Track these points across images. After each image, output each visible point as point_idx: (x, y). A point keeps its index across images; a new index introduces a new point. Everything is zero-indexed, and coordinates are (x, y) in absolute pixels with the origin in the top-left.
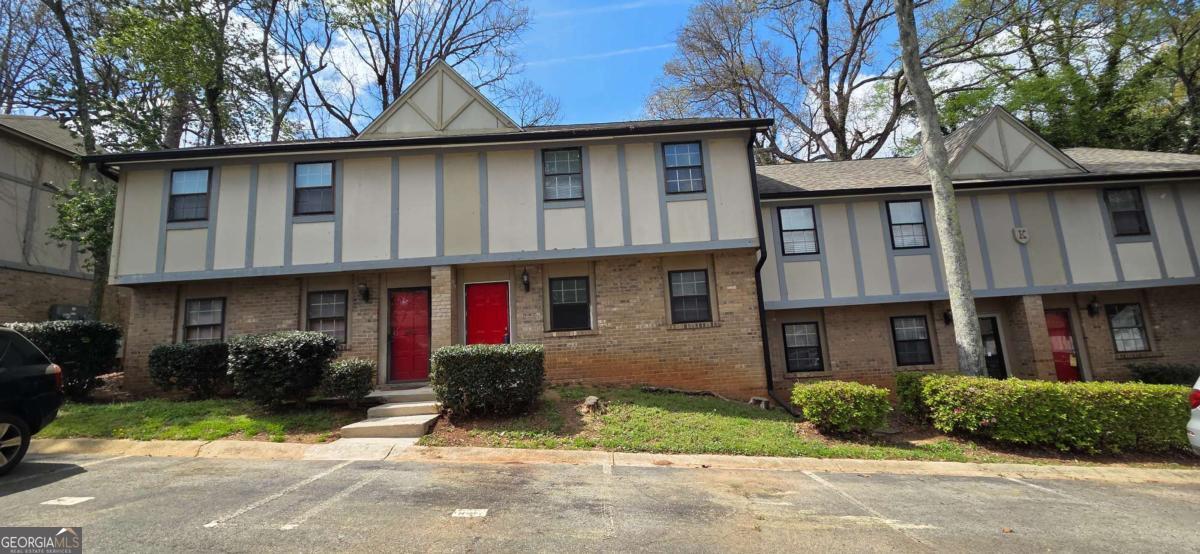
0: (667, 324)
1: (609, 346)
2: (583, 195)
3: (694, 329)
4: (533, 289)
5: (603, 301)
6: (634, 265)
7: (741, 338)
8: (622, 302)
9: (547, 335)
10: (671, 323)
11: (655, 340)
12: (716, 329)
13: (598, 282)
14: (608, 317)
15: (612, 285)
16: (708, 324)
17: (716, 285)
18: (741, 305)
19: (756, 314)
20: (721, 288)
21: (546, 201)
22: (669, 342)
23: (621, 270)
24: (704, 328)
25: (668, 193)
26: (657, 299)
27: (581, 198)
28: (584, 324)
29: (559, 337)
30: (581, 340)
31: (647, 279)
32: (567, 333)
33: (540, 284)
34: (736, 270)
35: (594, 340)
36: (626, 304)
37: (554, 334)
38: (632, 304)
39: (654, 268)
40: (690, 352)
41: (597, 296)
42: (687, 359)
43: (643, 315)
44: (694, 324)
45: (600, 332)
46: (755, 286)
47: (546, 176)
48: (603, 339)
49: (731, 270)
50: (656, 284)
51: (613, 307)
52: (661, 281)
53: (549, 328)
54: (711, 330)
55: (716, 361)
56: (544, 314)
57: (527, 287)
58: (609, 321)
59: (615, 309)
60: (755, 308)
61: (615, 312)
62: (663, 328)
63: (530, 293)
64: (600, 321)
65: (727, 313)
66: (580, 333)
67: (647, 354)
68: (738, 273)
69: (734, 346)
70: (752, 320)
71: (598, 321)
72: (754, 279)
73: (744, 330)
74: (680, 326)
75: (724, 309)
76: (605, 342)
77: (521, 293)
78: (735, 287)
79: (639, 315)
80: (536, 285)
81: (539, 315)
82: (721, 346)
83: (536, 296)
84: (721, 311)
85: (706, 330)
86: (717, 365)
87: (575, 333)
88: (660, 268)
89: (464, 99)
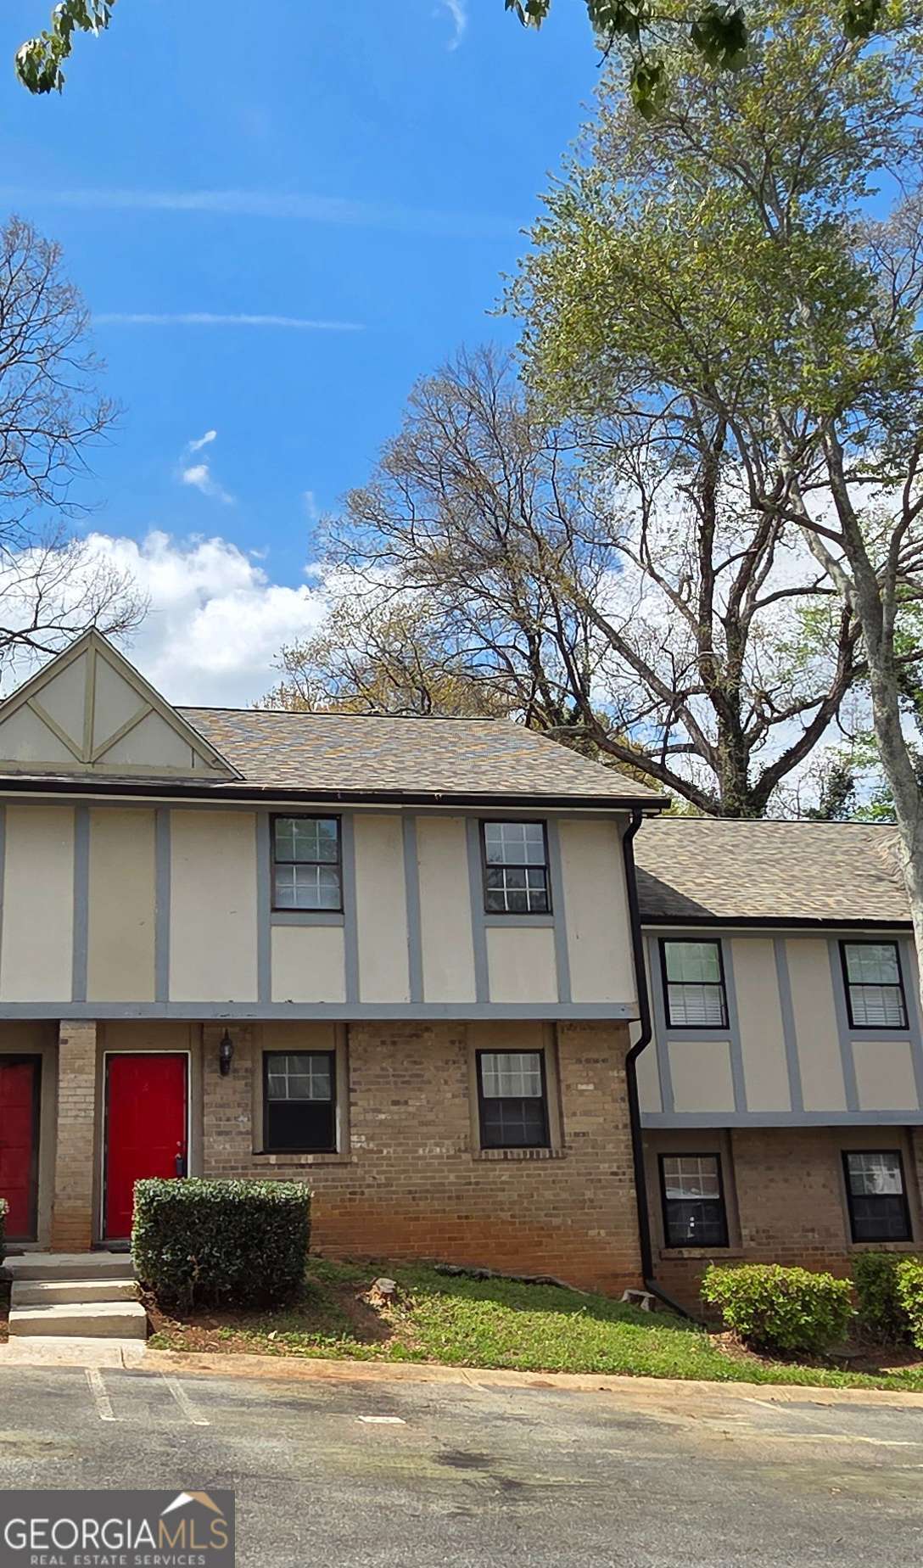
0: (473, 1150)
1: (369, 1186)
2: (342, 906)
3: (520, 1161)
4: (236, 1071)
5: (362, 1100)
6: (417, 1036)
7: (600, 1181)
8: (396, 1103)
9: (261, 1159)
10: (478, 1145)
11: (452, 1178)
12: (557, 1163)
13: (352, 1064)
14: (368, 1131)
15: (378, 1072)
16: (544, 1152)
17: (559, 1081)
18: (601, 1120)
19: (625, 1136)
20: (568, 1087)
21: (275, 910)
22: (477, 1183)
23: (394, 1043)
24: (538, 1159)
25: (489, 912)
26: (457, 1101)
27: (339, 911)
28: (325, 1143)
29: (280, 1166)
30: (322, 1172)
31: (440, 1064)
32: (295, 1159)
33: (247, 1061)
34: (595, 1056)
35: (341, 1172)
36: (403, 1108)
37: (273, 1159)
38: (411, 1109)
39: (453, 1042)
40: (513, 1203)
41: (350, 1090)
42: (506, 1216)
43: (431, 1129)
44: (521, 1151)
45: (355, 1159)
46: (625, 1086)
47: (275, 863)
48: (360, 1171)
49: (585, 1056)
50: (455, 1073)
51: (380, 1112)
52: (464, 1067)
53: (261, 1149)
54: (549, 1164)
55: (556, 1221)
56: (253, 1119)
57: (224, 1067)
58: (370, 1139)
59: (383, 1116)
60: (625, 1126)
61: (381, 1122)
62: (466, 1156)
63: (228, 1079)
64: (354, 1138)
65: (577, 1134)
66: (319, 1158)
67: (437, 1205)
68: (597, 1061)
69: (589, 1194)
70: (618, 1147)
71: (352, 1139)
72: (623, 1074)
73: (604, 1167)
74: (496, 1153)
75: (571, 1126)
76: (363, 1179)
77: (212, 1077)
78: (591, 1087)
79: (424, 1129)
80: (241, 1064)
81: (244, 1122)
82: (564, 1195)
83: (240, 1084)
84: (567, 1130)
85: (540, 1164)
86: (558, 1228)
87: (310, 1158)
88: (462, 1043)
89: (135, 707)
